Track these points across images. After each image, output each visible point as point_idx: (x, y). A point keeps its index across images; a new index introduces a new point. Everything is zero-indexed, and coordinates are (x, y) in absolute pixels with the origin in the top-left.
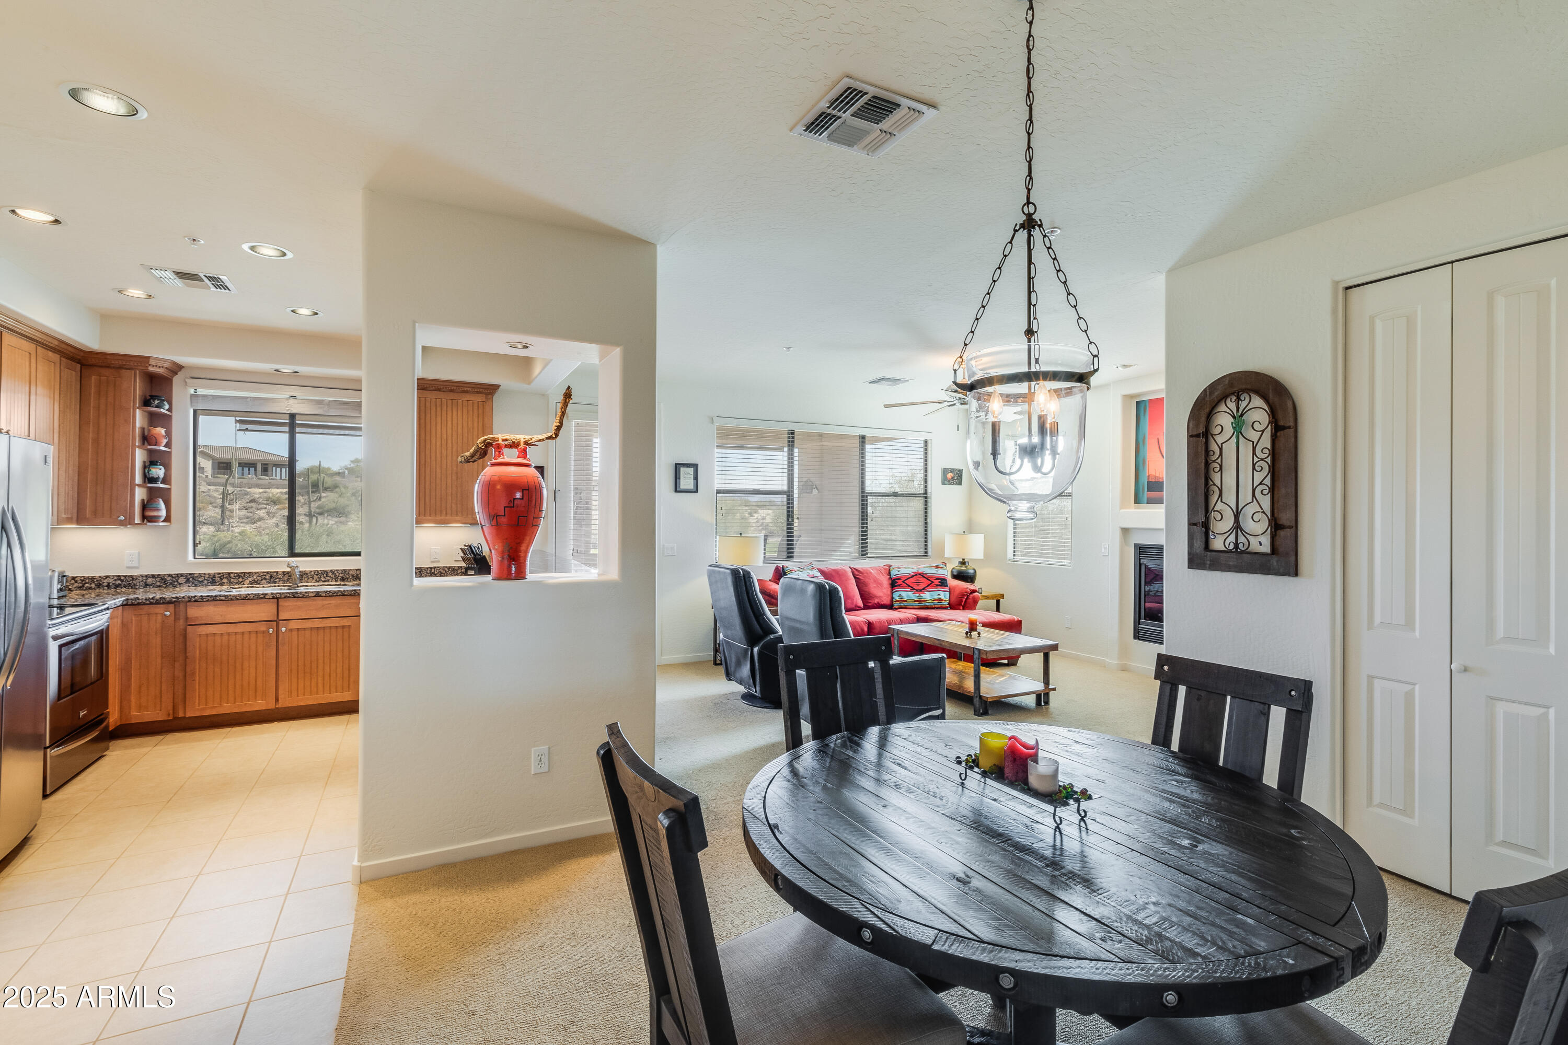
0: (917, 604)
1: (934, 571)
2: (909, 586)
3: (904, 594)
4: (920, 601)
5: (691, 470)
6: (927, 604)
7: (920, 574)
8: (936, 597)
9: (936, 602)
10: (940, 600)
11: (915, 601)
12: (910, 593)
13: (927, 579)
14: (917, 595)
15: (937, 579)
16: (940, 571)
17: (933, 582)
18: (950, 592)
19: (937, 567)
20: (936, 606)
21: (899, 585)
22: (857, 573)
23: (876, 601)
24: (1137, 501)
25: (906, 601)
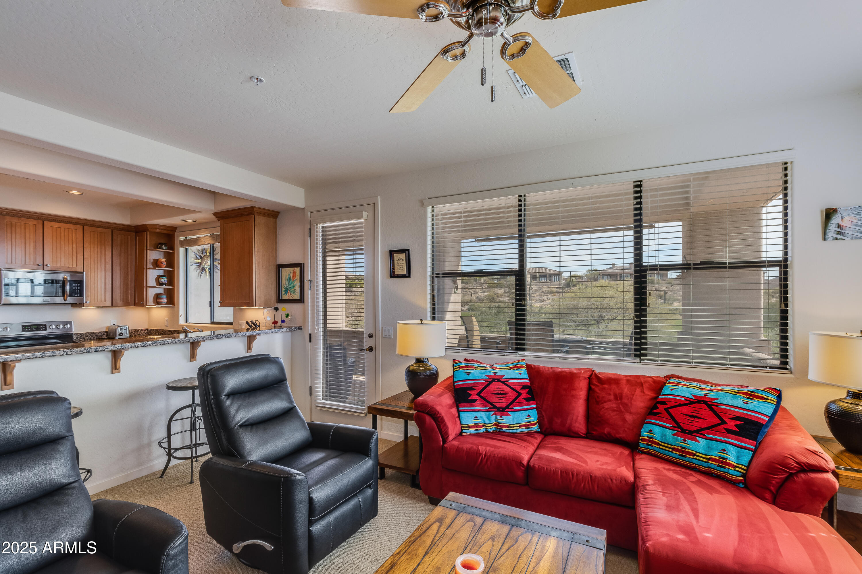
0: (676, 455)
1: (739, 402)
2: (677, 419)
3: (657, 430)
4: (683, 452)
5: (403, 256)
6: (695, 461)
7: (705, 402)
8: (715, 454)
10: (723, 462)
11: (673, 449)
12: (669, 433)
13: (716, 414)
14: (681, 439)
15: (737, 418)
16: (755, 405)
17: (724, 422)
18: (754, 452)
19: (751, 395)
21: (656, 414)
22: (595, 382)
23: (607, 430)
25: (658, 444)
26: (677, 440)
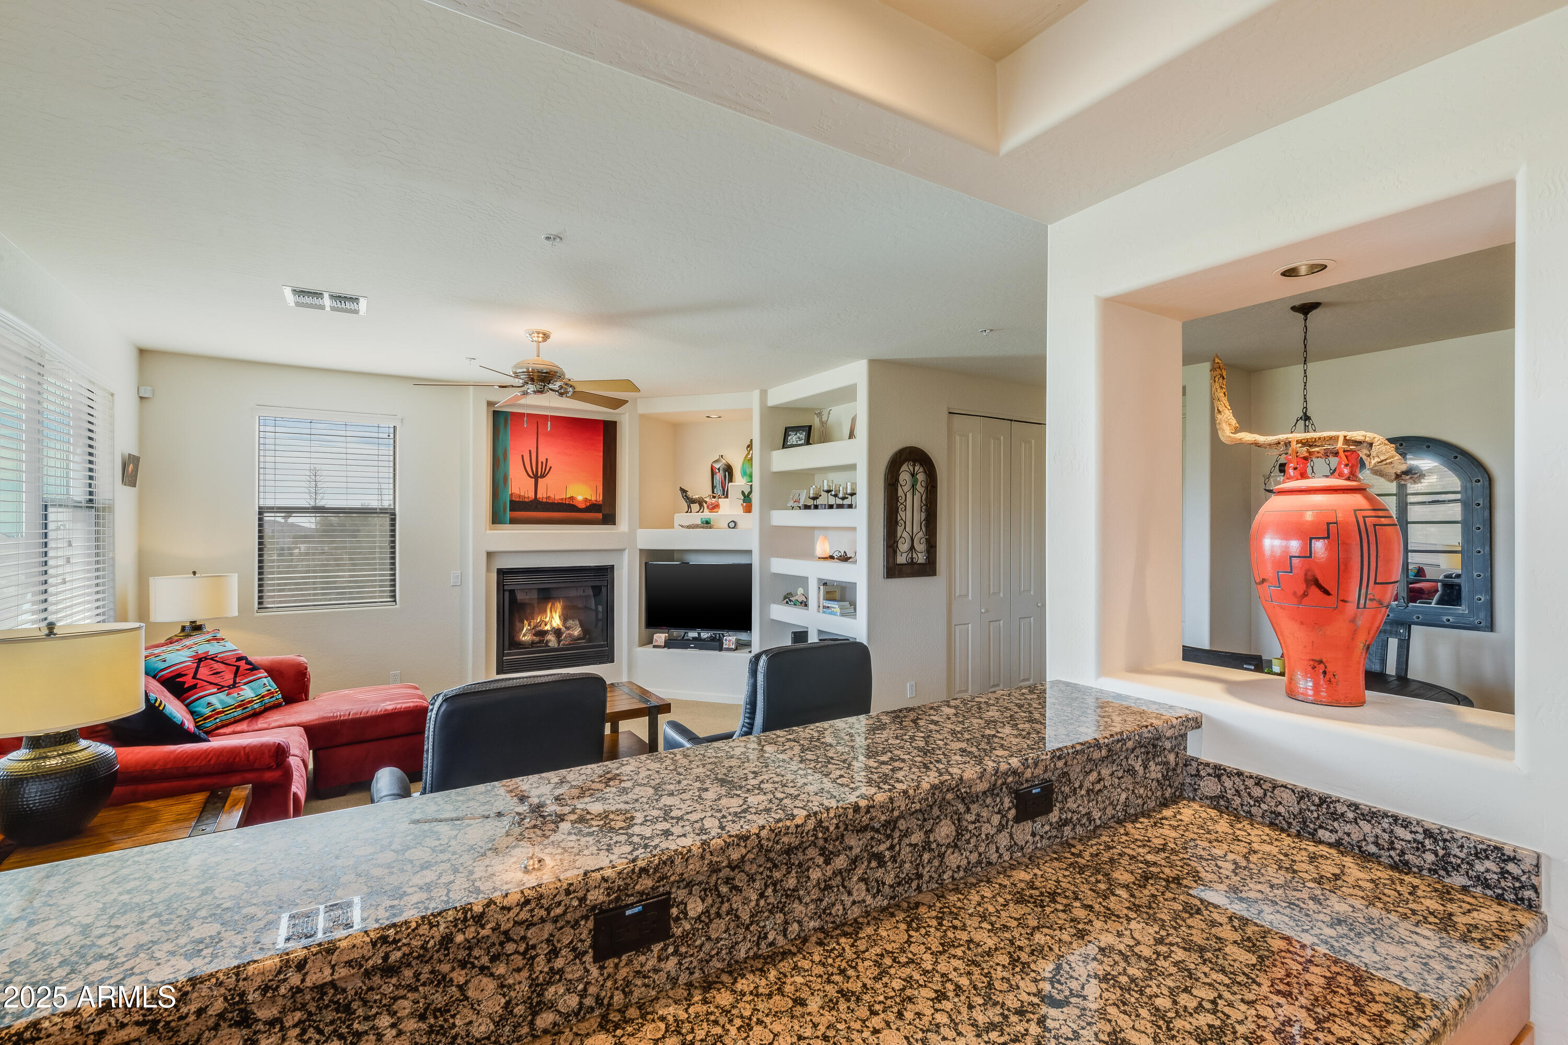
0: (239, 711)
1: (219, 648)
2: (211, 683)
3: (212, 699)
4: (243, 705)
6: (256, 706)
7: (205, 659)
8: (263, 691)
9: (267, 699)
11: (236, 708)
12: (222, 696)
13: (222, 662)
14: (236, 695)
15: (239, 659)
17: (237, 667)
20: (268, 705)
21: (194, 687)
24: (496, 519)
25: (223, 712)
26: (234, 698)
